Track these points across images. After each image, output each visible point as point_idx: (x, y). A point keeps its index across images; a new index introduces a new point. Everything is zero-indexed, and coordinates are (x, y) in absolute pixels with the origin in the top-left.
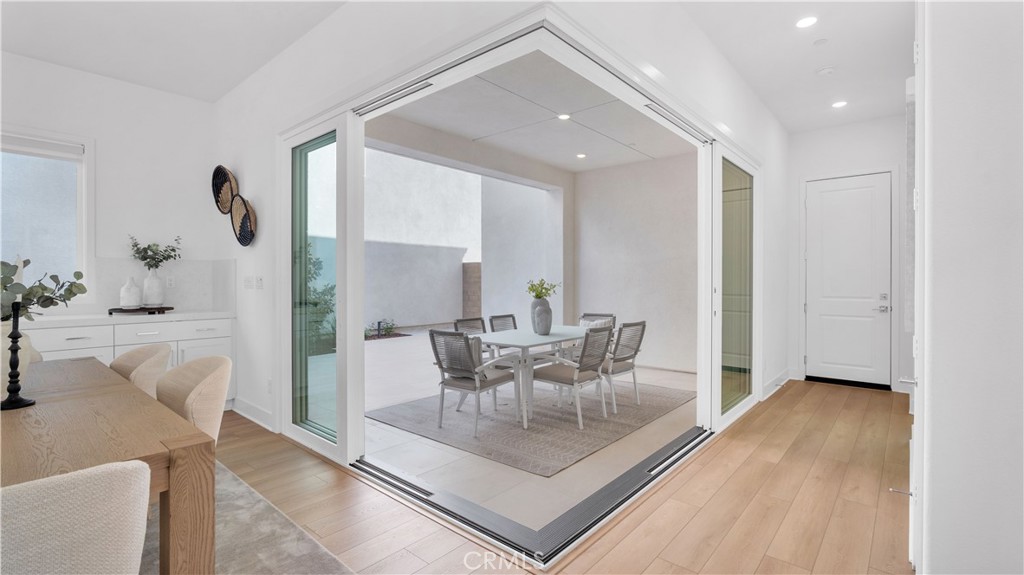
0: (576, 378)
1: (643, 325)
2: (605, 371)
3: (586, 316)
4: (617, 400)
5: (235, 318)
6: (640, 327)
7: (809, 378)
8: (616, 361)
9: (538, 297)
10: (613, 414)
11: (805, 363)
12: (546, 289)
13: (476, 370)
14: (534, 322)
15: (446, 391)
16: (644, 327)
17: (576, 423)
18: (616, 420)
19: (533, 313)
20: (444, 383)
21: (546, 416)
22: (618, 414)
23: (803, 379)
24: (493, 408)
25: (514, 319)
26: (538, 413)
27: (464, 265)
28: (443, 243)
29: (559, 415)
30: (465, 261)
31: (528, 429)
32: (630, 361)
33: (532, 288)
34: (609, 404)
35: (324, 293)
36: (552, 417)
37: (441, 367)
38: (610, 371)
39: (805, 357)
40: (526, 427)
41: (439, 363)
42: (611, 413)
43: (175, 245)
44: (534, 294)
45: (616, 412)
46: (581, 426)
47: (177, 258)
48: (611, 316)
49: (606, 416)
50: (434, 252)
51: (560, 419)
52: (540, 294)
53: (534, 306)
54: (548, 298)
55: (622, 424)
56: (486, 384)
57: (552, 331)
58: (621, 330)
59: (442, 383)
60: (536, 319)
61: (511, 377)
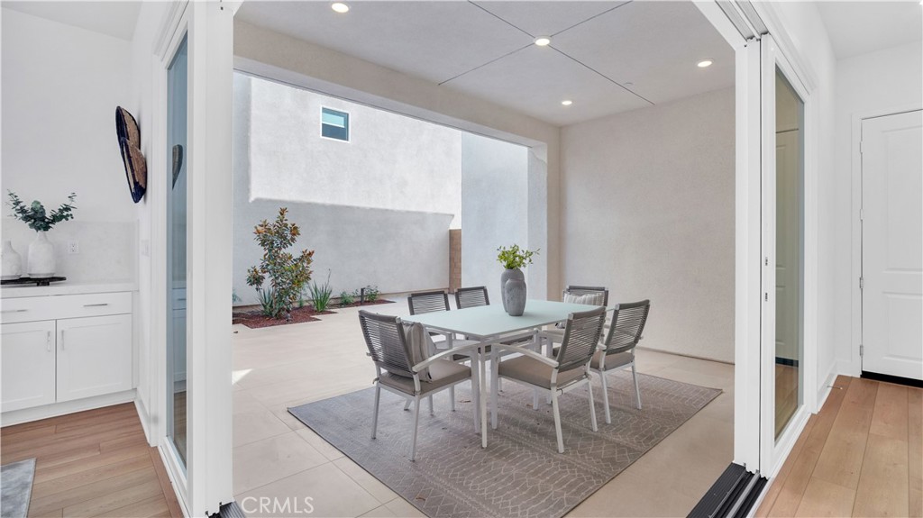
0: (553, 380)
1: (645, 305)
2: (595, 366)
3: (572, 289)
4: (610, 399)
5: (138, 291)
6: (642, 309)
7: (865, 375)
8: (609, 352)
9: (510, 267)
10: (606, 424)
11: (861, 354)
12: (520, 257)
13: (414, 369)
14: (504, 298)
15: (383, 391)
16: (648, 307)
17: (554, 439)
18: (611, 437)
19: (503, 287)
20: (379, 379)
21: (515, 424)
22: (612, 425)
23: (858, 374)
24: (450, 408)
25: (485, 291)
26: (507, 419)
27: (450, 231)
28: (429, 209)
29: (532, 422)
30: (451, 228)
31: (488, 448)
32: (629, 351)
33: (504, 256)
34: (599, 406)
35: (301, 259)
36: (524, 427)
37: (376, 359)
38: (602, 366)
39: (861, 347)
40: (485, 445)
41: (373, 353)
42: (602, 423)
43: (68, 202)
44: (505, 263)
45: (609, 422)
46: (561, 448)
47: (69, 218)
48: (602, 289)
49: (596, 428)
50: (420, 218)
51: (534, 431)
52: (513, 265)
53: (505, 278)
54: (522, 269)
55: (618, 445)
56: (429, 385)
57: (527, 309)
58: (616, 313)
59: (377, 379)
60: (506, 295)
61: (467, 374)
